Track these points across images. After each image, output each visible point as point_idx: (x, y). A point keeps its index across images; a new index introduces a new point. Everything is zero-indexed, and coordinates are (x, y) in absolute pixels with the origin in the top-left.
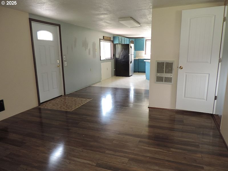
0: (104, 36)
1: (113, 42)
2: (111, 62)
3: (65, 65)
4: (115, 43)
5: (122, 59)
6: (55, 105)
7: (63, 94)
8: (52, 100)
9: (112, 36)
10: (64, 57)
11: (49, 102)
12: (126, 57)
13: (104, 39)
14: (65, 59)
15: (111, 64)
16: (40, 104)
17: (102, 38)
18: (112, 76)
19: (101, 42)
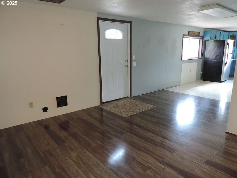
0: (189, 31)
1: (203, 37)
2: (197, 63)
3: (134, 65)
4: (206, 38)
5: (213, 60)
6: (115, 107)
7: (129, 96)
8: (116, 101)
9: (203, 31)
10: (133, 56)
11: (112, 102)
12: (218, 57)
13: (189, 34)
14: (134, 59)
15: (196, 65)
16: (102, 103)
17: (187, 34)
18: (197, 80)
19: (184, 38)
